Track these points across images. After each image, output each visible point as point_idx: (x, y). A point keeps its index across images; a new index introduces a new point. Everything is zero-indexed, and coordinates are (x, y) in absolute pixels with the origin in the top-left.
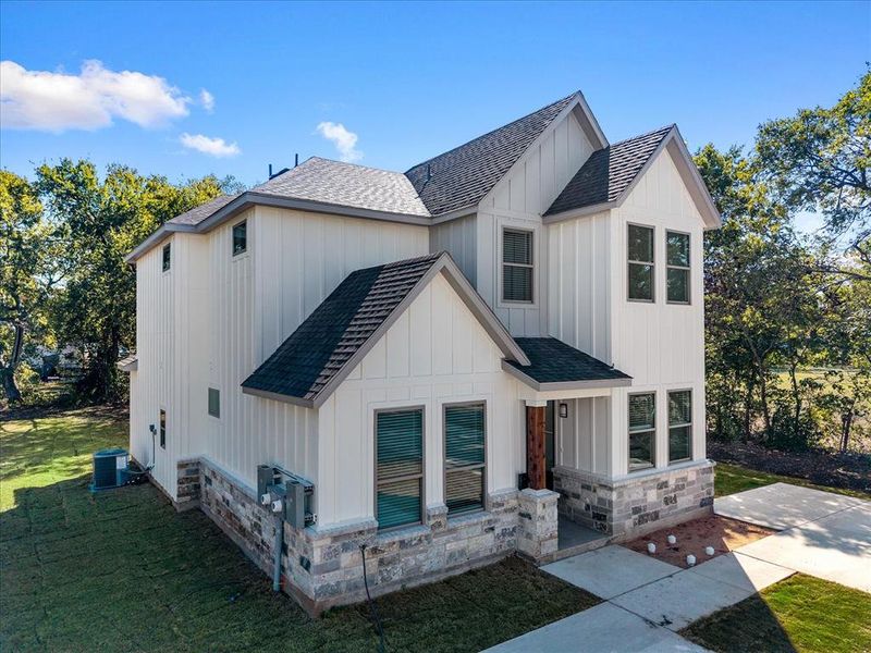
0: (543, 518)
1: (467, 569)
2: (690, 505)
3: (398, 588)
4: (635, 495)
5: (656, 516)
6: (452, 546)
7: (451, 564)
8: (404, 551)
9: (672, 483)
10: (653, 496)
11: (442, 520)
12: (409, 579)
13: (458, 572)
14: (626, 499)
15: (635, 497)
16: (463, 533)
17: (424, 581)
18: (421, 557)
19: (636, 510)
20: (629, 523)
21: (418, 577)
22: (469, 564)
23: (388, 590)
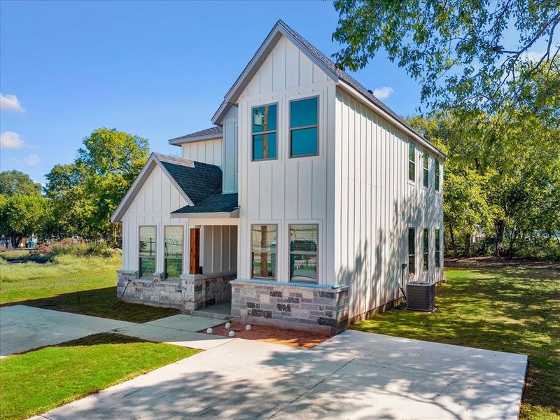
0: (186, 289)
1: (169, 307)
2: (307, 319)
3: (141, 303)
4: (251, 294)
5: (269, 315)
6: (163, 293)
7: (161, 302)
8: (144, 288)
9: (286, 295)
10: (265, 299)
11: (159, 279)
12: (146, 301)
13: (164, 307)
14: (242, 294)
15: (249, 295)
16: (167, 288)
17: (150, 304)
18: (150, 293)
19: (250, 305)
20: (244, 312)
21: (149, 302)
22: (170, 305)
23: (138, 302)
